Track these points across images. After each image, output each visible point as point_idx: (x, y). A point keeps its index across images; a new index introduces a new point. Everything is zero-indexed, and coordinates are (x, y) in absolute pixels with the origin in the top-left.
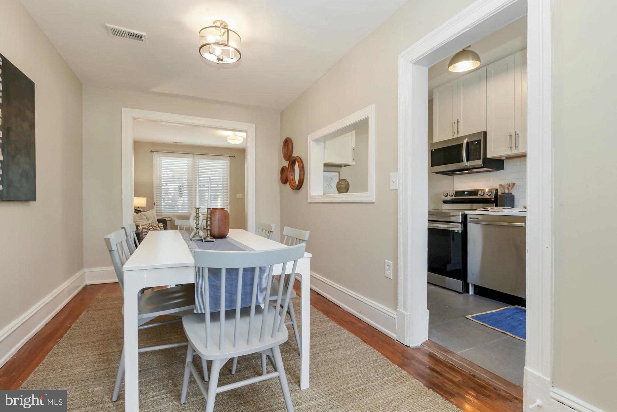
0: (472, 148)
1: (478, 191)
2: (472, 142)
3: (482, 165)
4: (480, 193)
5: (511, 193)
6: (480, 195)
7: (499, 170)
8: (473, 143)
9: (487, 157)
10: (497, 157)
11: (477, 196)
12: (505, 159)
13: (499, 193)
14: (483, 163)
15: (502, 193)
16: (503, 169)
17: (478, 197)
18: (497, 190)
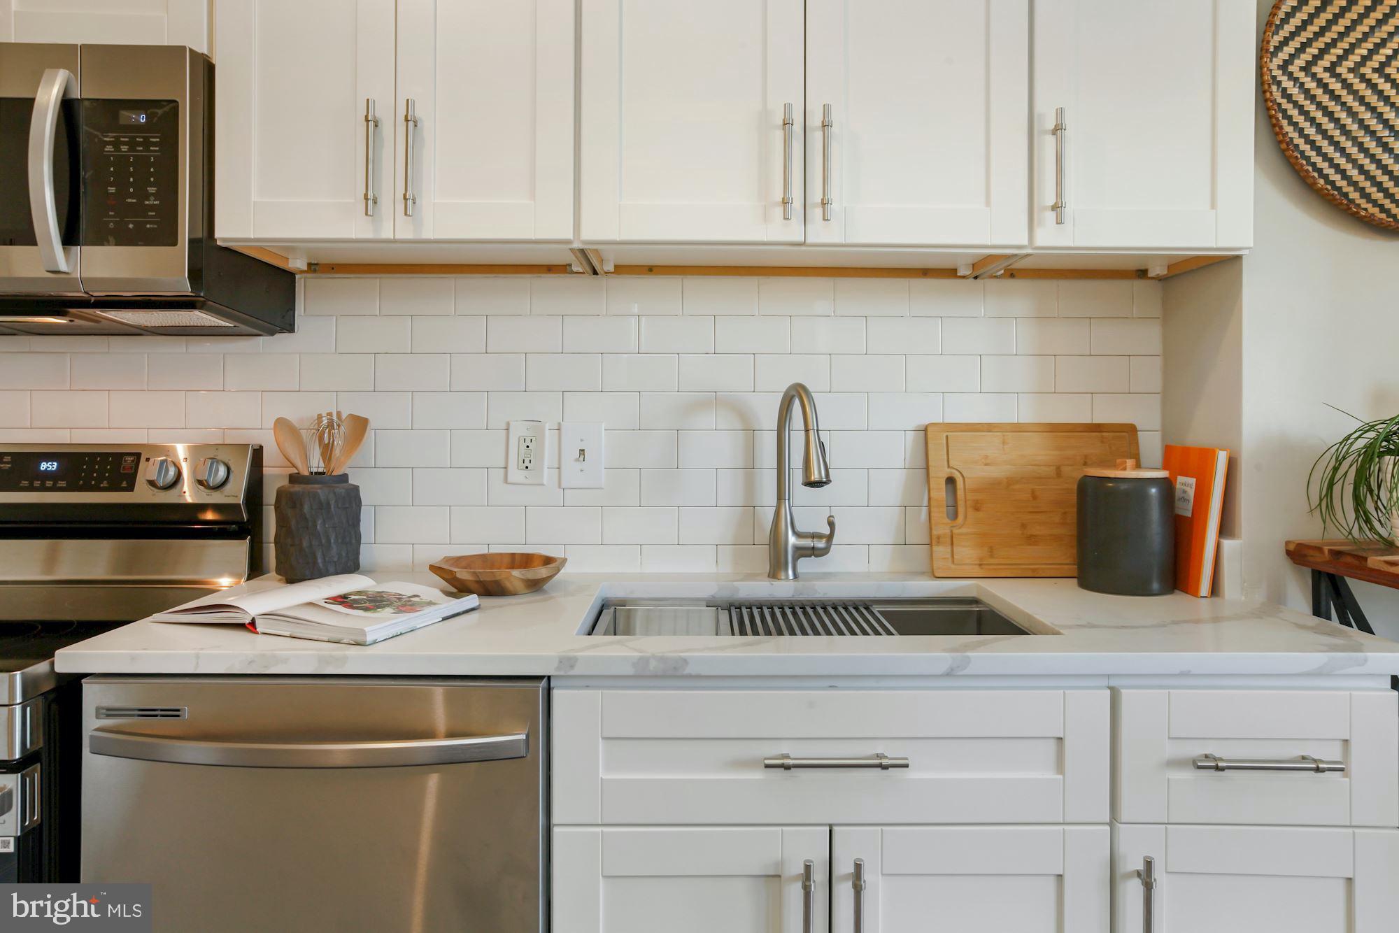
0: (109, 148)
1: (138, 455)
2: (112, 107)
3: (186, 288)
4: (147, 471)
5: (344, 478)
6: (152, 483)
7: (272, 333)
8: (116, 117)
9: (218, 234)
10: (261, 249)
11: (130, 488)
12: (302, 272)
13: (275, 475)
14: (195, 275)
15: (294, 479)
16: (290, 328)
17: (142, 494)
18: (258, 453)
